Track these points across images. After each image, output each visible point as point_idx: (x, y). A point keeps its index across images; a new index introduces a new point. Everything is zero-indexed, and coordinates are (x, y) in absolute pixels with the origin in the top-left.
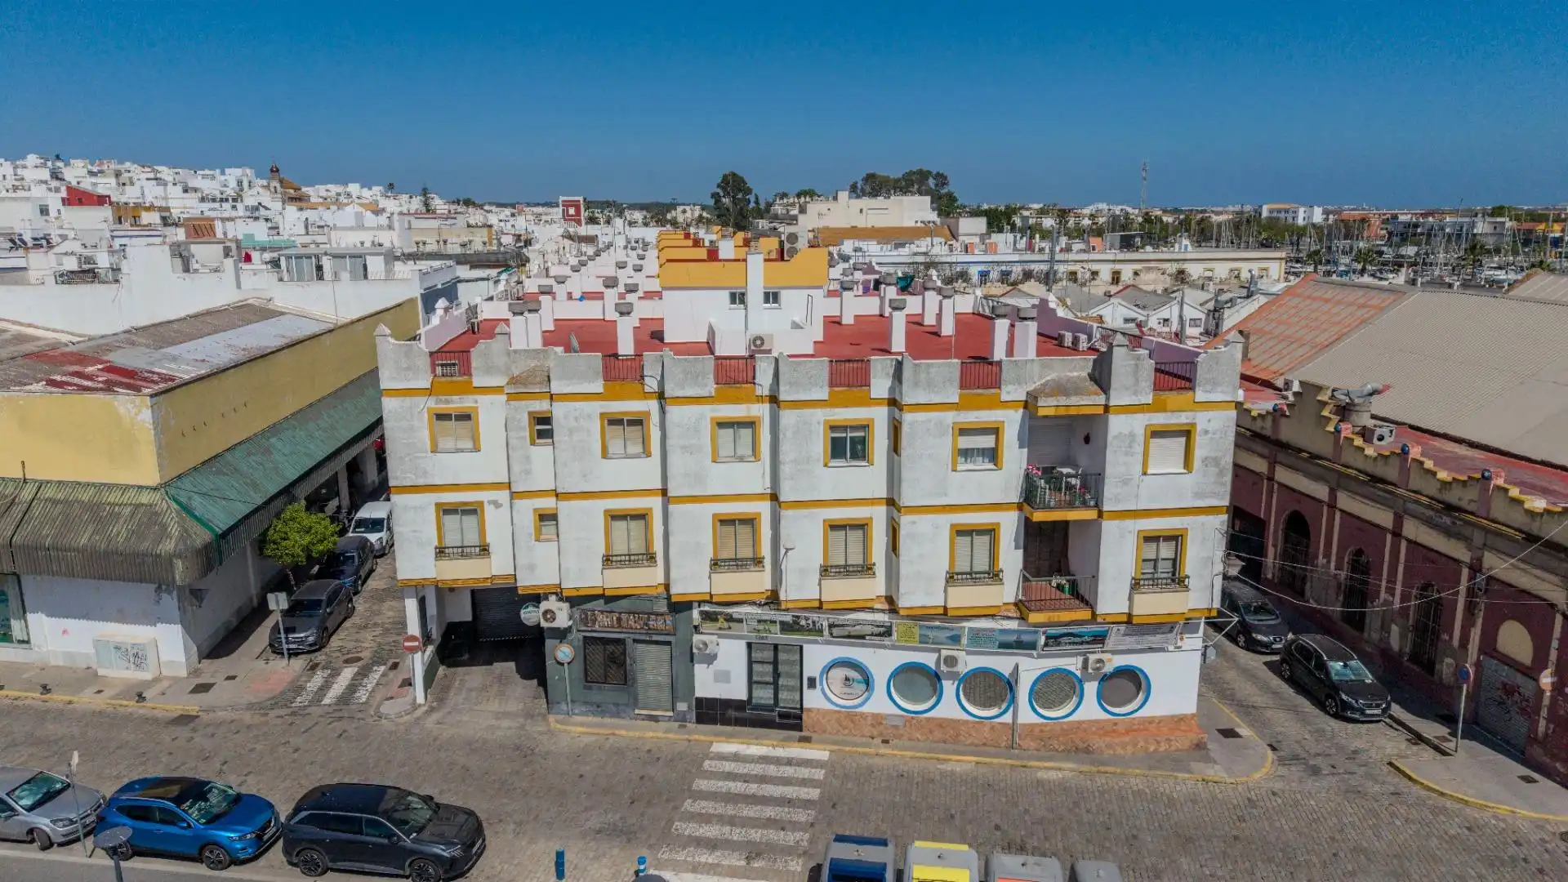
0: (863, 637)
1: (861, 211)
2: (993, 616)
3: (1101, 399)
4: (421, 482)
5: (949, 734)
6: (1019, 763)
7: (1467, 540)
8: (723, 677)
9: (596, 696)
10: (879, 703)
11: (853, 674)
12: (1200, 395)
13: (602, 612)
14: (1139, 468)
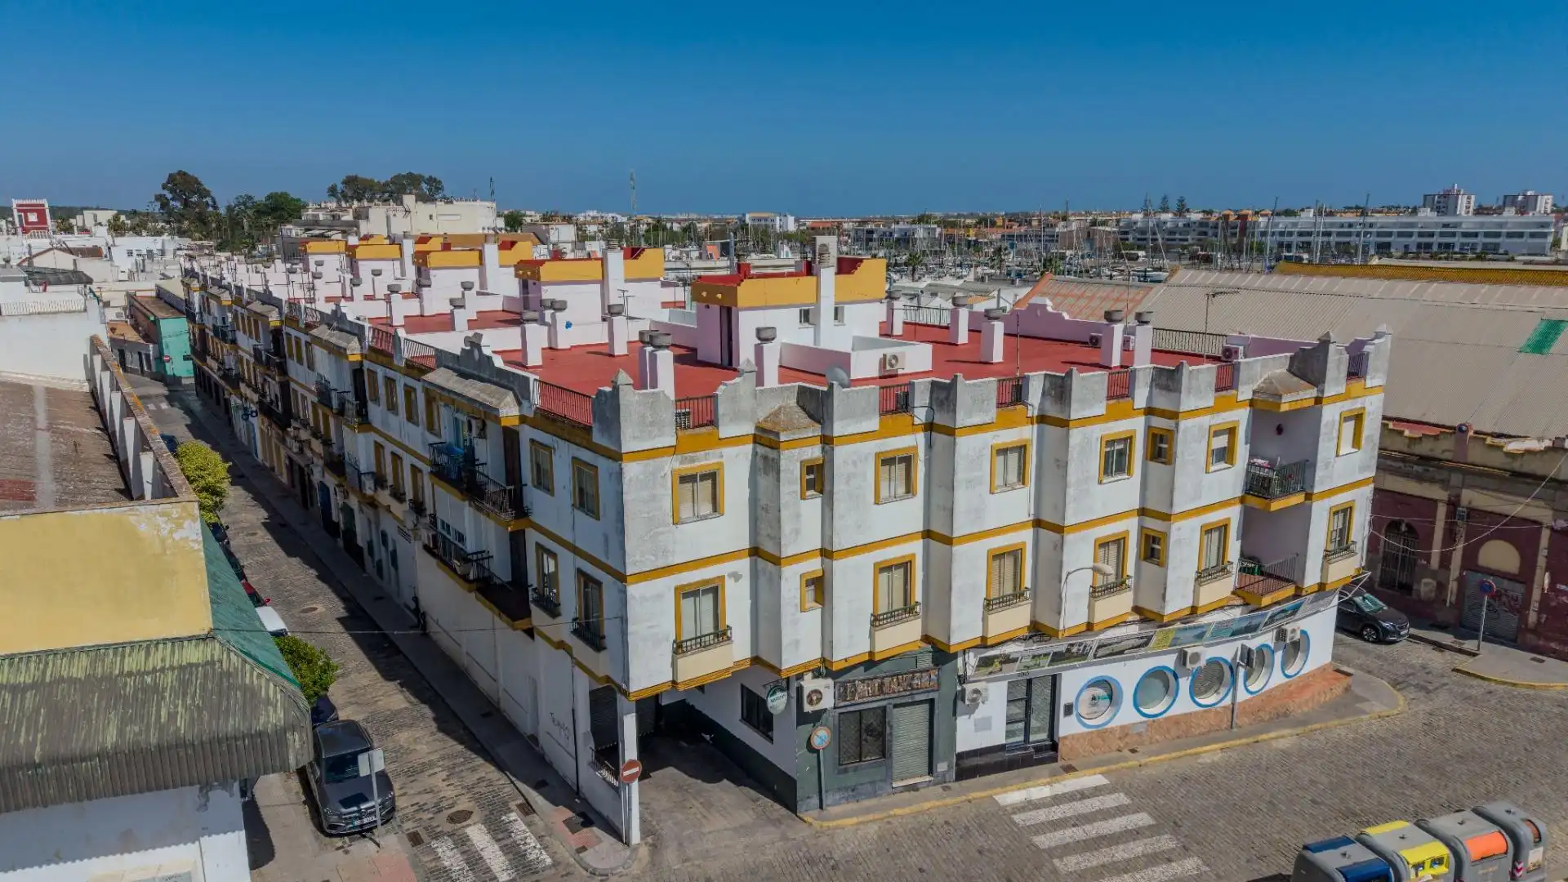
0: (1121, 652)
1: (431, 217)
2: (1222, 608)
3: (1313, 392)
4: (661, 564)
5: (1181, 732)
6: (1251, 740)
7: (1445, 484)
8: (984, 725)
9: (851, 779)
10: (1127, 715)
11: (1100, 692)
12: (1369, 383)
13: (863, 681)
14: (1334, 454)
